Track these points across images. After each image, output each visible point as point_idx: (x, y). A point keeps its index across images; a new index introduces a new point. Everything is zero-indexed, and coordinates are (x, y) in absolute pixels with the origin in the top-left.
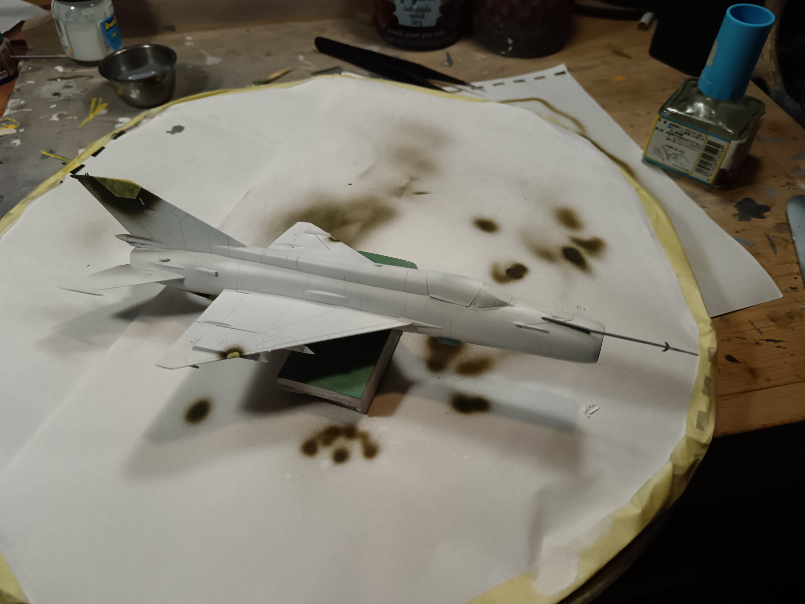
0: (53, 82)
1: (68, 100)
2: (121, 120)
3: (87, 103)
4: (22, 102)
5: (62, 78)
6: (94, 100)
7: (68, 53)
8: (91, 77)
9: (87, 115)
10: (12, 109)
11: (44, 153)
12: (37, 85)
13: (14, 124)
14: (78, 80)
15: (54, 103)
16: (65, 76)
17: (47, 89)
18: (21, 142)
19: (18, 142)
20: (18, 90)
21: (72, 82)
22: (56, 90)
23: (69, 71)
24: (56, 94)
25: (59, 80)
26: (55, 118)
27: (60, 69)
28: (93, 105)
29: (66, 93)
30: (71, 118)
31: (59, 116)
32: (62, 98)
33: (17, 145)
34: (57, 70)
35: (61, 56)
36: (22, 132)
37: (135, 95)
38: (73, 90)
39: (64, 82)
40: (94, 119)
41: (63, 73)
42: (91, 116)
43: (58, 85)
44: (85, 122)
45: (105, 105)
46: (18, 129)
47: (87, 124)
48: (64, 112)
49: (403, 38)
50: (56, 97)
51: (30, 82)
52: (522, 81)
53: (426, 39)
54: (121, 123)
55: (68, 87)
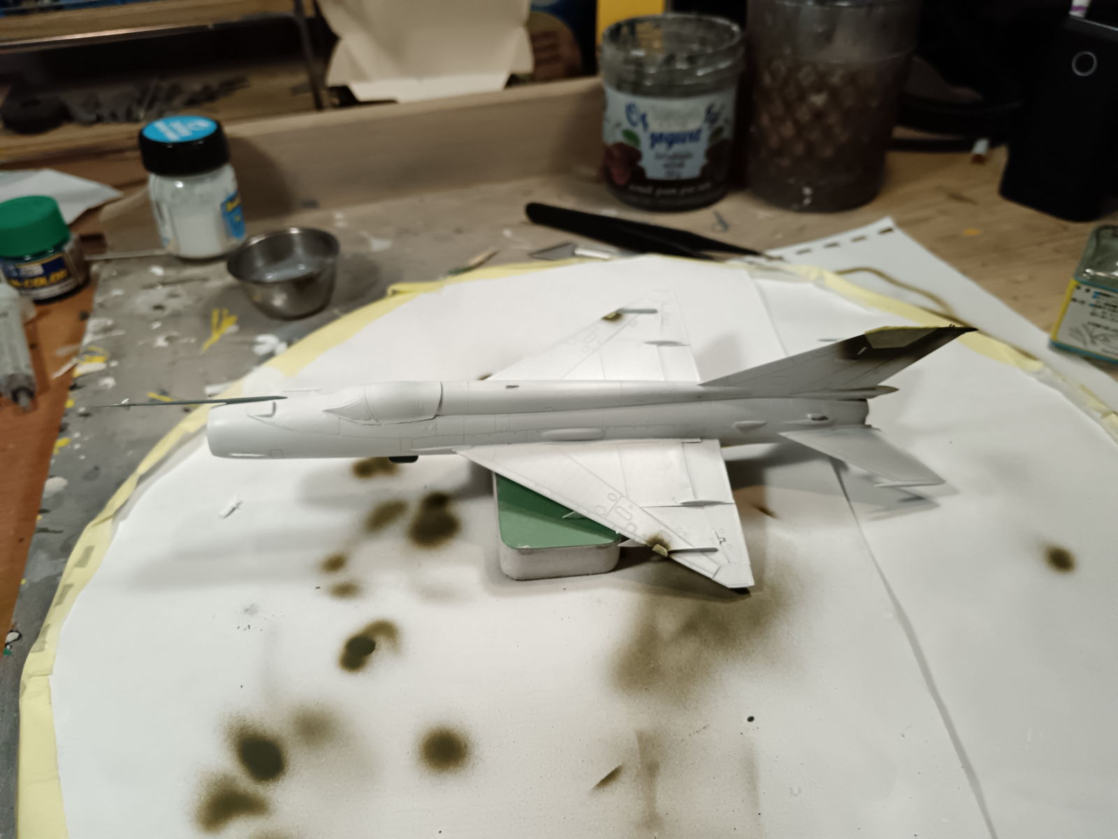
0: (152, 291)
1: (176, 315)
2: (261, 338)
3: (206, 317)
4: (110, 322)
5: (164, 284)
6: (215, 314)
7: (170, 249)
8: (205, 279)
9: (208, 335)
10: (96, 333)
11: (153, 395)
12: (127, 296)
13: (102, 355)
14: (188, 285)
15: (157, 320)
16: (168, 280)
17: (143, 301)
18: (116, 381)
19: (109, 382)
20: (101, 305)
21: (179, 289)
22: (156, 301)
23: (172, 273)
24: (158, 307)
25: (160, 288)
26: (161, 342)
27: (158, 271)
28: (215, 319)
29: (173, 304)
30: (185, 341)
31: (169, 339)
32: (167, 312)
33: (110, 387)
34: (153, 275)
35: (158, 252)
36: (115, 367)
37: (279, 301)
38: (182, 300)
39: (168, 289)
40: (220, 341)
41: (164, 277)
42: (215, 337)
43: (159, 294)
44: (206, 345)
45: (234, 319)
46: (107, 362)
47: (211, 347)
48: (175, 334)
49: (651, 196)
50: (158, 313)
51: (117, 292)
52: (834, 245)
53: (687, 195)
54: (262, 343)
55: (173, 296)
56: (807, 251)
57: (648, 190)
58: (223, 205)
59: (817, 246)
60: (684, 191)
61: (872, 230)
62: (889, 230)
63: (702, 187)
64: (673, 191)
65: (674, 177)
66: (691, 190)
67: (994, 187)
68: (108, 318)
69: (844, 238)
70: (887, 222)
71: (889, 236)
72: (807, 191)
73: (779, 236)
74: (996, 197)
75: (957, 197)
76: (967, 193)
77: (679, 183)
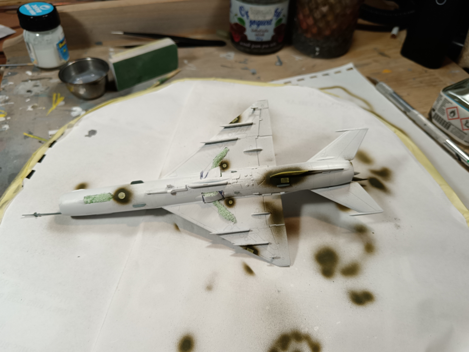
0: (26, 83)
1: (37, 95)
2: (74, 108)
3: (50, 97)
4: (7, 98)
5: (32, 80)
6: (55, 95)
7: (34, 63)
8: (50, 78)
9: (51, 106)
10: (1, 103)
11: (26, 134)
12: (15, 85)
13: (3, 113)
14: (43, 81)
15: (28, 97)
16: (34, 78)
17: (22, 88)
18: (9, 126)
19: (7, 127)
20: (3, 89)
21: (38, 83)
22: (28, 88)
23: (36, 74)
24: (29, 91)
25: (30, 81)
26: (30, 108)
27: (29, 73)
28: (54, 98)
29: (36, 90)
30: (41, 108)
31: (33, 107)
32: (33, 94)
33: (7, 129)
34: (27, 75)
35: (29, 64)
36: (9, 120)
37: (82, 92)
38: (40, 88)
39: (33, 83)
40: (56, 109)
41: (32, 76)
42: (54, 107)
43: (29, 85)
44: (50, 111)
45: (62, 98)
46: (6, 117)
47: (52, 112)
48: (36, 104)
49: (250, 48)
50: (29, 93)
51: (11, 83)
52: (327, 75)
53: (265, 48)
54: (75, 111)
55: (36, 86)
56: (315, 77)
57: (248, 45)
58: (58, 45)
59: (319, 74)
60: (264, 46)
61: (344, 68)
62: (351, 69)
63: (272, 45)
64: (259, 46)
65: (260, 40)
66: (267, 46)
67: (399, 50)
68: (6, 95)
69: (331, 71)
70: (351, 65)
71: (351, 71)
72: (317, 49)
73: (304, 69)
74: (399, 55)
75: (382, 54)
76: (387, 52)
77: (262, 43)
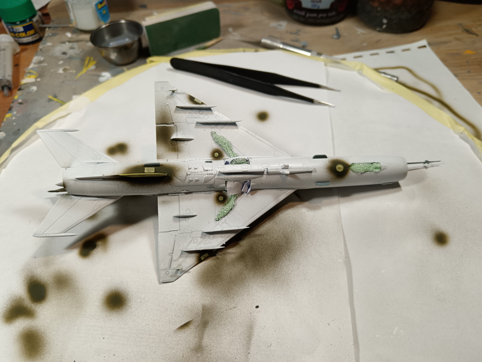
0: (63, 45)
1: (71, 58)
2: (104, 74)
3: (83, 60)
4: (42, 59)
5: (69, 42)
6: (88, 59)
7: (74, 25)
9: (81, 70)
10: (35, 64)
11: (50, 97)
12: (53, 46)
13: (35, 75)
14: (80, 43)
15: (62, 60)
16: (72, 40)
17: (59, 49)
18: (37, 88)
19: (34, 88)
20: (41, 50)
21: (75, 45)
22: (64, 50)
23: (75, 37)
24: (64, 53)
25: (67, 43)
26: (61, 71)
27: (69, 35)
28: (87, 62)
29: (71, 52)
30: (71, 71)
31: (65, 70)
32: (68, 56)
33: (34, 91)
34: (67, 36)
35: (70, 25)
36: (39, 81)
37: (113, 56)
38: (75, 51)
39: (70, 45)
40: (86, 73)
41: (71, 38)
42: (84, 71)
43: (66, 47)
44: (80, 74)
45: (95, 62)
46: (36, 78)
47: (81, 76)
48: (68, 67)
49: (304, 17)
50: (64, 56)
51: (49, 44)
52: (392, 52)
53: (322, 18)
54: (103, 76)
55: (72, 48)
56: (377, 54)
57: (303, 13)
58: (97, 5)
59: (382, 52)
60: (320, 15)
61: (414, 46)
62: (425, 46)
63: (330, 14)
64: (315, 15)
65: (316, 8)
66: (325, 15)
68: (42, 56)
69: (398, 49)
70: (424, 42)
71: (424, 49)
72: (385, 21)
73: (365, 44)
75: (468, 31)
76: (474, 30)
77: (318, 11)
